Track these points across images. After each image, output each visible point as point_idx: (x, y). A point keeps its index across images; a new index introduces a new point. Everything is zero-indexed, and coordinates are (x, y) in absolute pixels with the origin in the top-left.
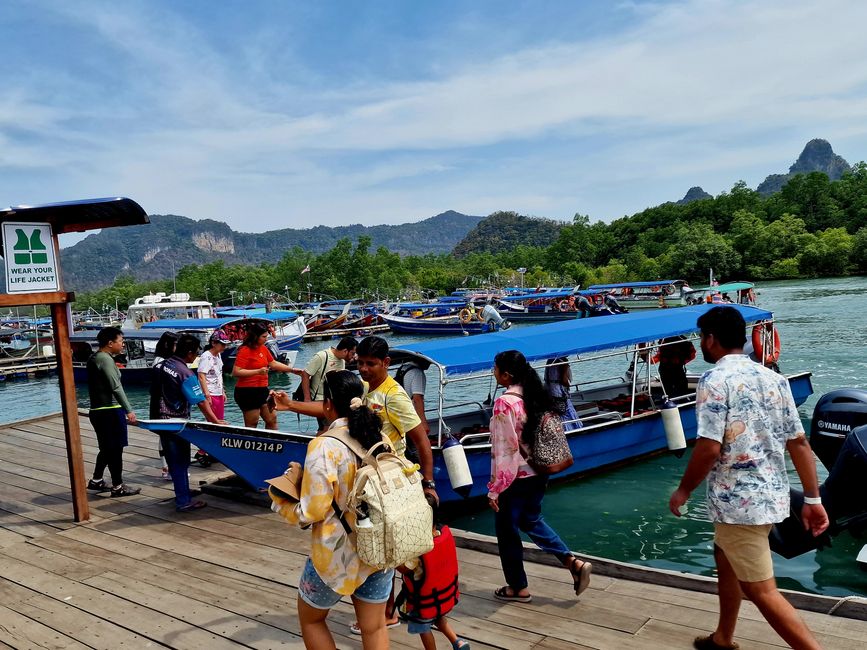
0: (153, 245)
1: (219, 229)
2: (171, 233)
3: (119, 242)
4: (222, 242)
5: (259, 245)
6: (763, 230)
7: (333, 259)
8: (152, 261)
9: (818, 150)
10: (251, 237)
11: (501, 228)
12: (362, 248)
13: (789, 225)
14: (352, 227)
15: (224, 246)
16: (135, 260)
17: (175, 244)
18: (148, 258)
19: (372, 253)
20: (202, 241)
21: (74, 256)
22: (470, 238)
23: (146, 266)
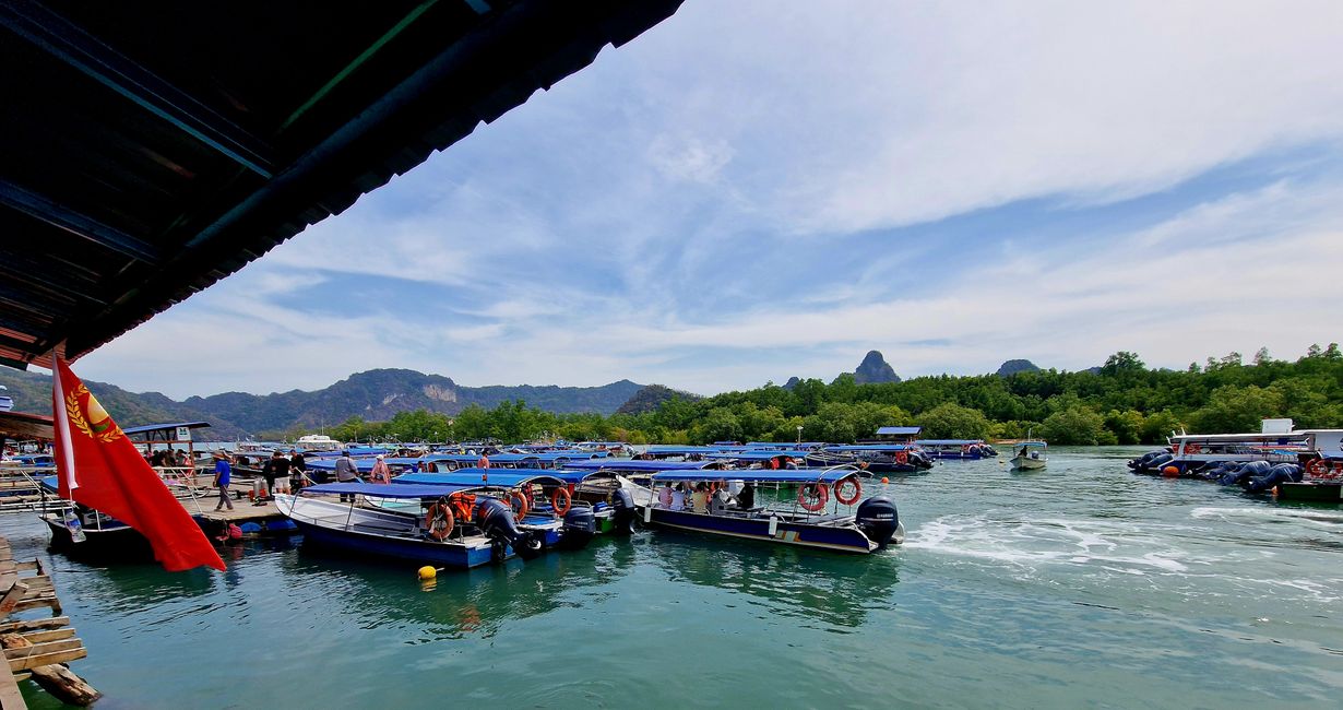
0: (391, 391)
1: (445, 383)
2: (406, 383)
3: (363, 388)
4: (447, 392)
5: (476, 397)
6: (757, 414)
7: (497, 415)
8: (389, 404)
9: (874, 359)
10: (471, 390)
11: (654, 396)
12: (519, 408)
13: (771, 414)
14: (550, 387)
15: (448, 396)
16: (376, 403)
17: (409, 392)
18: (386, 402)
19: (526, 412)
20: (431, 391)
21: (326, 397)
22: (632, 402)
23: (385, 408)
